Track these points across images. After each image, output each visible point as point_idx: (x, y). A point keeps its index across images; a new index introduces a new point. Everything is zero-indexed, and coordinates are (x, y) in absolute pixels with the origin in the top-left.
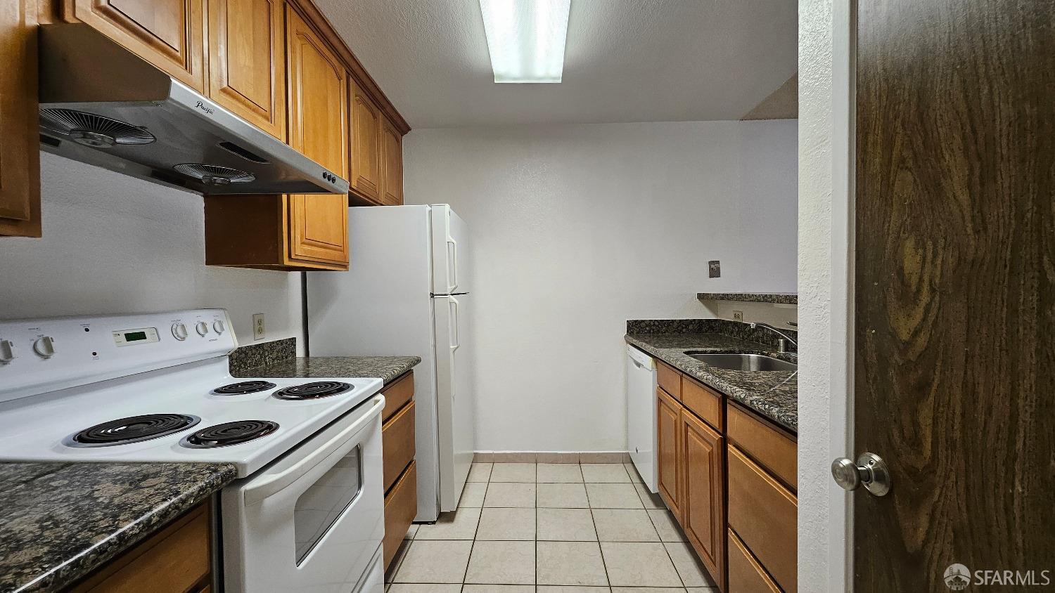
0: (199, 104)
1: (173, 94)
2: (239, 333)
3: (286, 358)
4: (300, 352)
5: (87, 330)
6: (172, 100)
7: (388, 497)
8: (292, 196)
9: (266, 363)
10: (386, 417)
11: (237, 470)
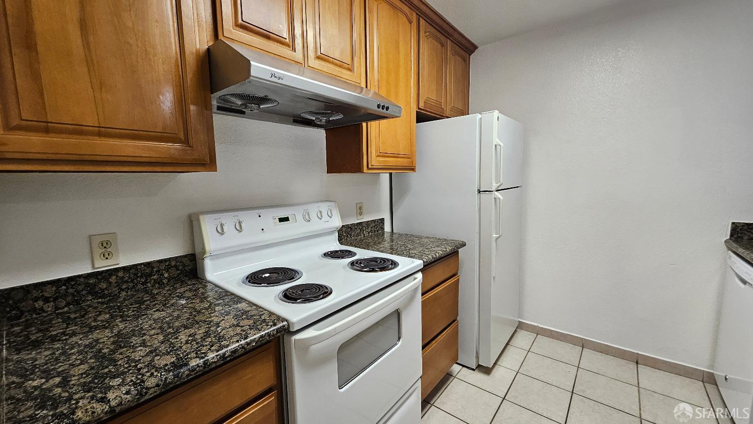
0: (273, 75)
1: (253, 72)
2: (343, 217)
3: (378, 231)
4: (387, 228)
5: (260, 216)
6: (253, 76)
7: (426, 348)
8: (369, 123)
9: (364, 235)
10: (426, 289)
11: (289, 325)
